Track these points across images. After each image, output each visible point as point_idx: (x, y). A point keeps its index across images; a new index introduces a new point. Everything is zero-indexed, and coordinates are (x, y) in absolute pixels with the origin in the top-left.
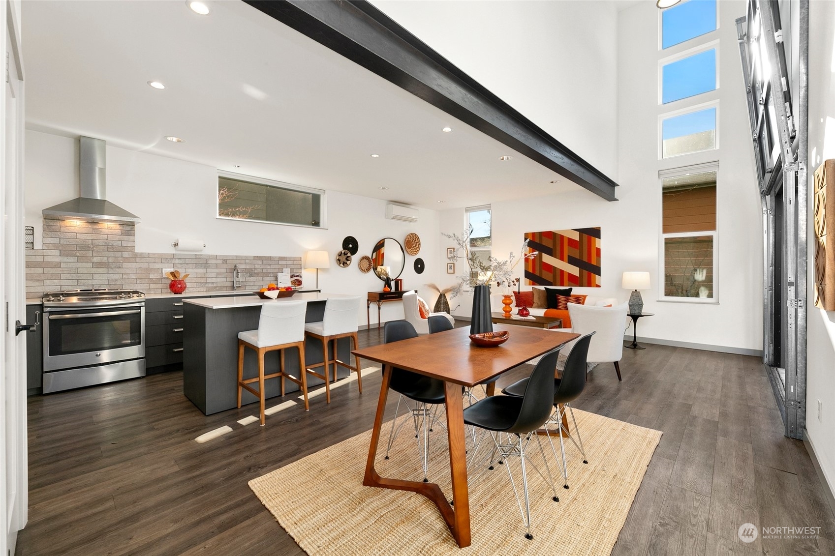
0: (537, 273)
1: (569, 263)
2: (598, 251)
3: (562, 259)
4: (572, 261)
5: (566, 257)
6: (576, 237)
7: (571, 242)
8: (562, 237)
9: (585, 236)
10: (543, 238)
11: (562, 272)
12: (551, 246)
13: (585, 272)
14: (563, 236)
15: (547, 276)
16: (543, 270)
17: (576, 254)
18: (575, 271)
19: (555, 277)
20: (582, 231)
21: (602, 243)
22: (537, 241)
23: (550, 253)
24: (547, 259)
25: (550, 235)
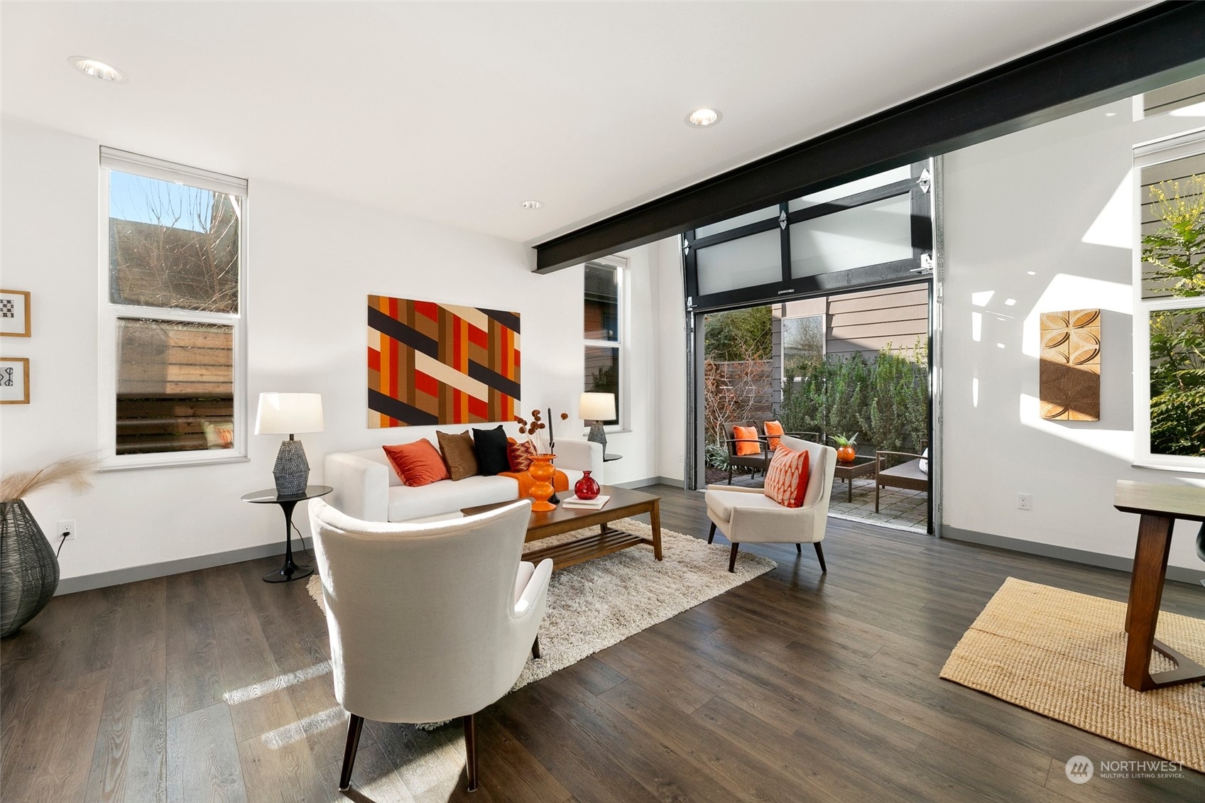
0: (402, 397)
1: (471, 375)
2: (517, 354)
3: (457, 366)
4: (476, 372)
5: (465, 364)
6: (482, 324)
7: (474, 331)
8: (457, 320)
9: (498, 325)
10: (418, 315)
11: (457, 393)
12: (434, 336)
13: (498, 393)
14: (459, 319)
15: (425, 402)
16: (417, 391)
17: (482, 359)
18: (480, 391)
19: (442, 406)
20: (493, 315)
21: (524, 342)
22: (403, 318)
23: (433, 350)
24: (425, 363)
25: (431, 310)
